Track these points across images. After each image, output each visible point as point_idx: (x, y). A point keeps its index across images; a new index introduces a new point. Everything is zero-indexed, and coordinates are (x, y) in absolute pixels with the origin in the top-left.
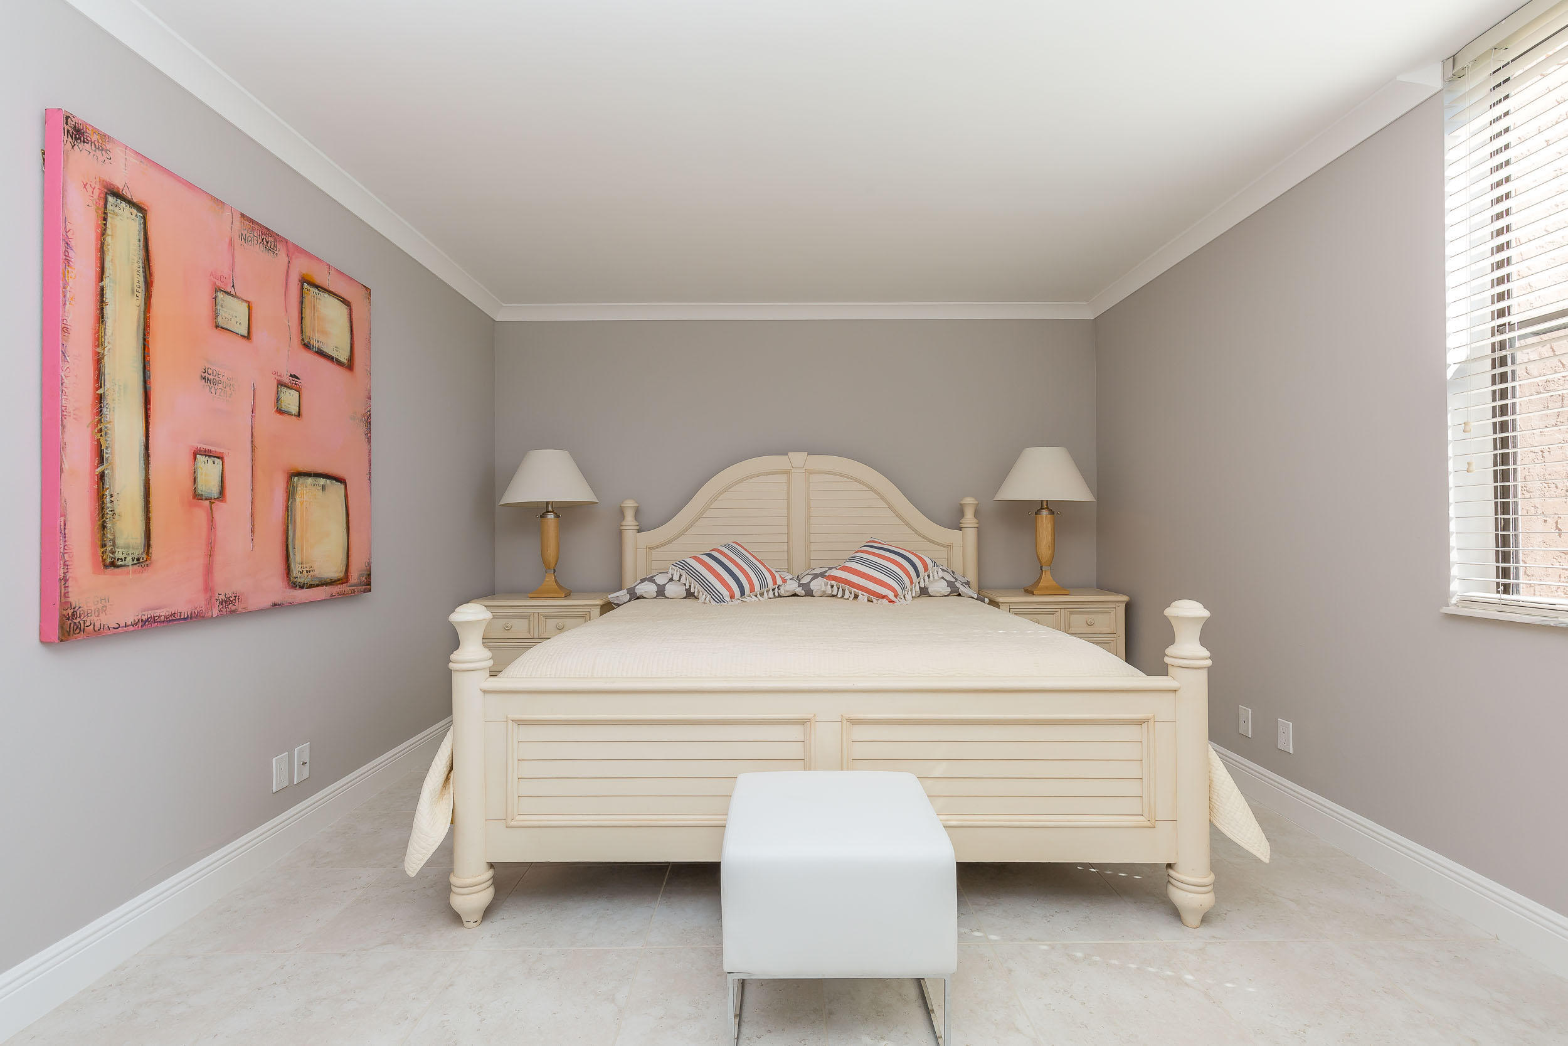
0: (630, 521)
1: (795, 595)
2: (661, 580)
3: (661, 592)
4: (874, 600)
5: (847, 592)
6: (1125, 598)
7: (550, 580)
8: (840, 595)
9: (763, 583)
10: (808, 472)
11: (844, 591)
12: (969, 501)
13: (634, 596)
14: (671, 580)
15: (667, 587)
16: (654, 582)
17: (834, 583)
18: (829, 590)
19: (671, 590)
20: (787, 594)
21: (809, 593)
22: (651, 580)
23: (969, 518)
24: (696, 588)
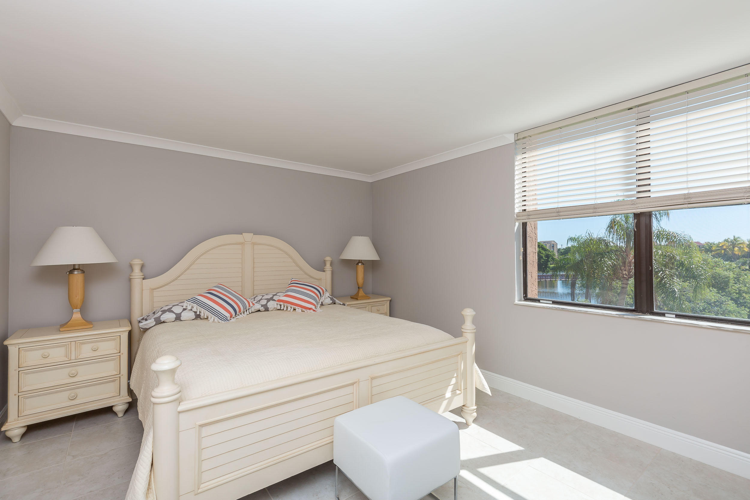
0: (137, 273)
1: (259, 311)
2: (177, 310)
3: (178, 318)
4: (305, 311)
5: (289, 308)
6: (390, 299)
7: (77, 316)
8: (285, 309)
9: (245, 307)
10: (254, 244)
11: (287, 308)
12: (328, 259)
13: (159, 322)
14: (184, 309)
15: (182, 314)
16: (173, 312)
17: (281, 303)
18: (279, 307)
19: (186, 315)
20: (255, 311)
21: (267, 310)
22: (170, 310)
23: (328, 267)
24: (204, 313)
